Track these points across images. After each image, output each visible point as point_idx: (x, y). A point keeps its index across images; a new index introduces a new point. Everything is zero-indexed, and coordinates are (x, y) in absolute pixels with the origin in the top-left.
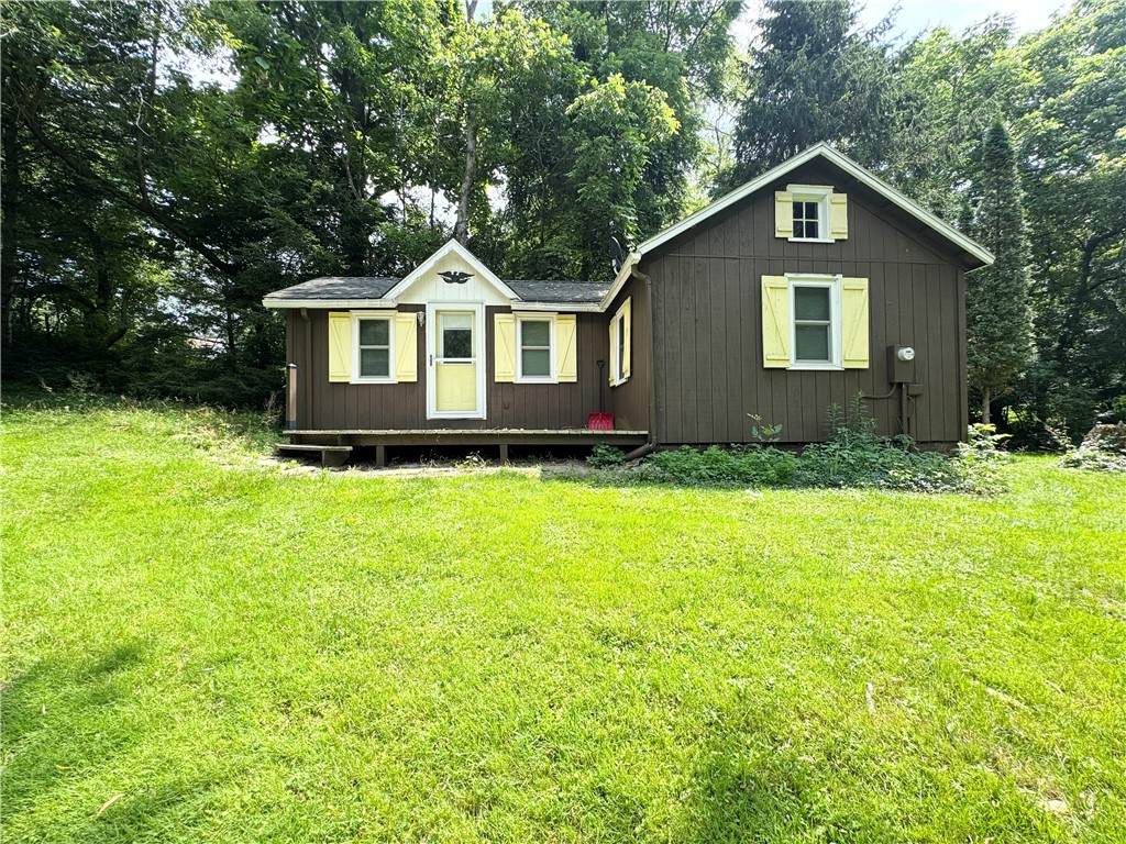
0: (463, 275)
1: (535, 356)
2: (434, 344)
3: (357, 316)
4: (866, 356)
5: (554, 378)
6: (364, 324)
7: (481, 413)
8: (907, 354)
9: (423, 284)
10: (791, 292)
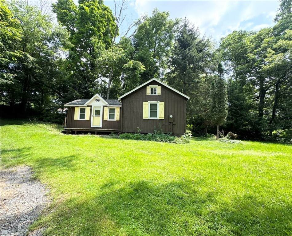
0: (99, 100)
1: (112, 115)
2: (93, 113)
3: (80, 108)
4: (164, 117)
5: (115, 120)
6: (81, 109)
7: (101, 126)
8: (171, 116)
9: (92, 102)
10: (150, 104)
